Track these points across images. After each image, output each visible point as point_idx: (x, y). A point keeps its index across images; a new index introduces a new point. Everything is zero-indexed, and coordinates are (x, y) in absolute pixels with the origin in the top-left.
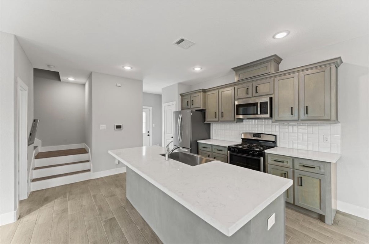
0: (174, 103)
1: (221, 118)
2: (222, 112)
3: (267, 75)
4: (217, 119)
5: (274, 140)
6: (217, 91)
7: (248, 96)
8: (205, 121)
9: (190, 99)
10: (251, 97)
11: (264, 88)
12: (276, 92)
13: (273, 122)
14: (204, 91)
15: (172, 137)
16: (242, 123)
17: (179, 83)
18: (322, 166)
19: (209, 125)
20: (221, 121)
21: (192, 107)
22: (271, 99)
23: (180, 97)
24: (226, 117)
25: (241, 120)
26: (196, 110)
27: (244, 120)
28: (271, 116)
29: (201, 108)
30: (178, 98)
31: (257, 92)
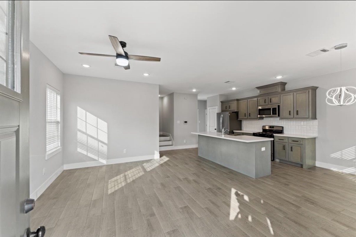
0: (217, 107)
1: (249, 117)
2: (250, 114)
3: (276, 93)
4: (246, 118)
5: (281, 129)
6: (246, 100)
7: (265, 104)
8: (238, 119)
9: (228, 104)
10: (267, 105)
11: (275, 100)
12: (282, 103)
13: (280, 119)
14: (238, 100)
15: (215, 129)
16: (262, 120)
17: (220, 95)
18: (301, 141)
19: (241, 121)
20: (249, 119)
21: (229, 110)
22: (279, 106)
23: (221, 103)
24: (252, 116)
25: (262, 118)
26: (233, 112)
27: (264, 118)
28: (279, 116)
29: (236, 111)
30: (219, 104)
31: (271, 102)
